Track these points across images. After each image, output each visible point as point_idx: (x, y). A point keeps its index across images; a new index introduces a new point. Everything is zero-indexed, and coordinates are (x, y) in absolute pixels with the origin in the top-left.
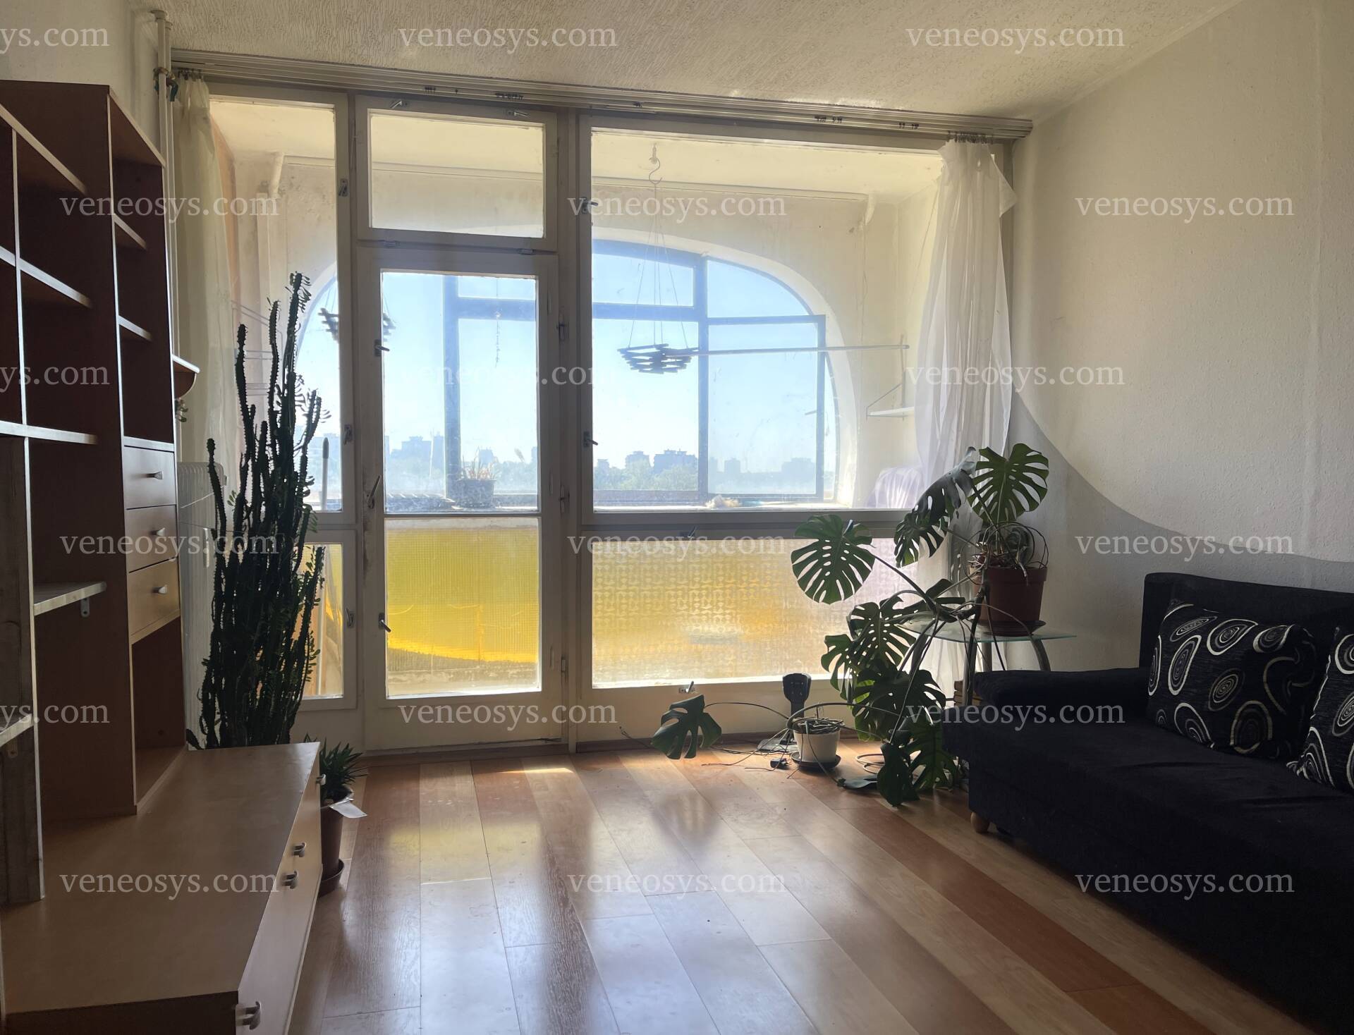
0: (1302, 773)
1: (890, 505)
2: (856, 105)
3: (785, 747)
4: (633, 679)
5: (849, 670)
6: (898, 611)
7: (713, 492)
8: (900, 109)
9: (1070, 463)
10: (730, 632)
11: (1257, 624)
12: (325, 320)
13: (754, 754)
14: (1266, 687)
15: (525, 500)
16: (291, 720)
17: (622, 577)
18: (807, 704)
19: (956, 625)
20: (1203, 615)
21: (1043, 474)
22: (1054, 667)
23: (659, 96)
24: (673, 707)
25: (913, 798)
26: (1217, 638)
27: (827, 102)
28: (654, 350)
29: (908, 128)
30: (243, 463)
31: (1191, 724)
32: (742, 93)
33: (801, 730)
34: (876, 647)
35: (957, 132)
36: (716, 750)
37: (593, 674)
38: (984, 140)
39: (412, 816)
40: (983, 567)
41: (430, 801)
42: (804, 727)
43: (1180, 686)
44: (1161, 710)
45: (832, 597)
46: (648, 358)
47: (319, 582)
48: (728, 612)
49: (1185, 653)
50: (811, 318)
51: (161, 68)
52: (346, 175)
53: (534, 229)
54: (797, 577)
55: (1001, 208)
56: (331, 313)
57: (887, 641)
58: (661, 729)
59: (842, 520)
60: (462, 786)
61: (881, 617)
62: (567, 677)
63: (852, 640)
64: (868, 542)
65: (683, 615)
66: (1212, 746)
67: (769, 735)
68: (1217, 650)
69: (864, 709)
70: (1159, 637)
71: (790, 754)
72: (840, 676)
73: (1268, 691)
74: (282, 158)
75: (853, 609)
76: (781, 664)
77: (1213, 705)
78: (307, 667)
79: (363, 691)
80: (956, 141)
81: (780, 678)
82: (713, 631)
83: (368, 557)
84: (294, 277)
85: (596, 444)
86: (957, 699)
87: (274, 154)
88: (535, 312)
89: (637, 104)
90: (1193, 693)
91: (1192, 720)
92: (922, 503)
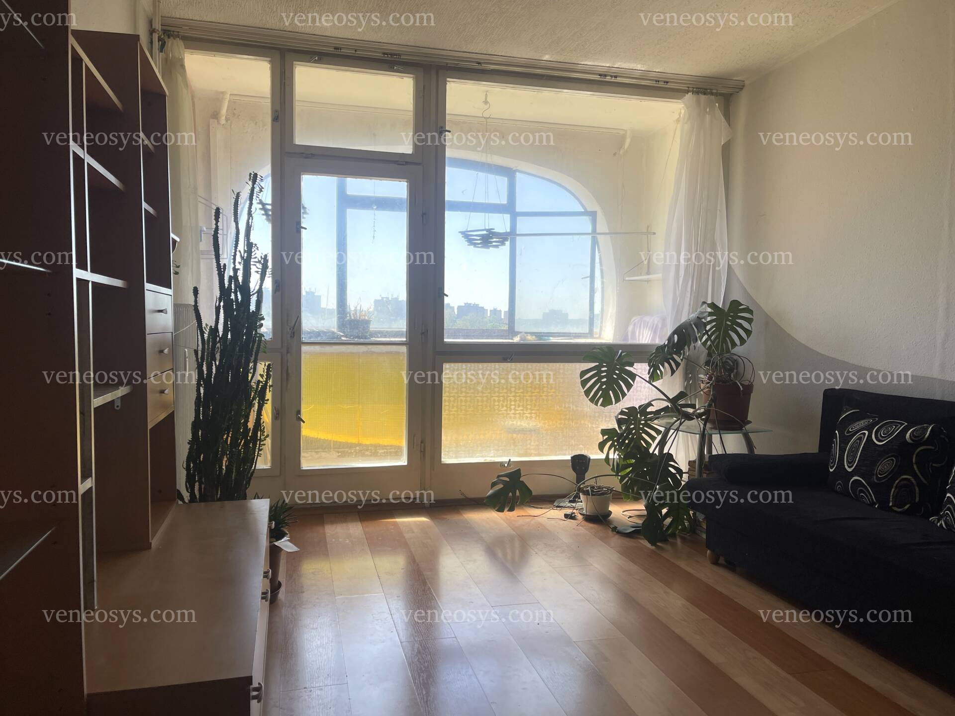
0: (941, 524)
1: (639, 340)
2: (627, 68)
3: (574, 505)
4: (469, 457)
5: (617, 453)
6: (651, 413)
7: (518, 331)
8: (657, 71)
9: (768, 314)
10: (535, 426)
11: (906, 424)
12: (261, 207)
13: (553, 509)
14: (915, 467)
15: (397, 334)
16: (248, 483)
17: (462, 388)
18: (588, 476)
19: (694, 422)
20: (868, 417)
21: (749, 321)
22: (757, 452)
23: (495, 58)
24: (499, 476)
25: (664, 540)
26: (879, 433)
27: (608, 65)
28: (485, 232)
29: (661, 84)
30: (217, 305)
31: (861, 491)
32: (551, 57)
33: (586, 493)
34: (635, 437)
35: (693, 88)
36: (526, 506)
37: (442, 454)
38: (712, 94)
39: (322, 550)
40: (712, 383)
41: (334, 540)
42: (588, 491)
43: (853, 465)
44: (840, 482)
45: (607, 402)
46: (479, 238)
47: (268, 387)
48: (533, 412)
49: (857, 443)
50: (586, 213)
51: (155, 29)
52: (278, 108)
53: (405, 147)
54: (584, 389)
55: (722, 141)
56: (264, 202)
57: (642, 433)
58: (491, 492)
59: (615, 351)
60: (355, 530)
61: (639, 416)
62: (424, 456)
63: (619, 432)
64: (632, 365)
65: (503, 414)
66: (876, 506)
67: (563, 496)
68: (880, 441)
69: (627, 478)
70: (837, 432)
71: (577, 509)
72: (611, 456)
73: (916, 469)
74: (228, 95)
75: (620, 411)
76: (569, 448)
77: (878, 479)
78: (259, 447)
79: (285, 463)
80: (693, 94)
81: (569, 458)
82: (524, 425)
83: (290, 371)
84: (252, 176)
85: (447, 296)
86: (691, 473)
87: (223, 93)
88: (406, 205)
89: (479, 63)
90: (863, 470)
91: (861, 488)
92: (670, 339)
